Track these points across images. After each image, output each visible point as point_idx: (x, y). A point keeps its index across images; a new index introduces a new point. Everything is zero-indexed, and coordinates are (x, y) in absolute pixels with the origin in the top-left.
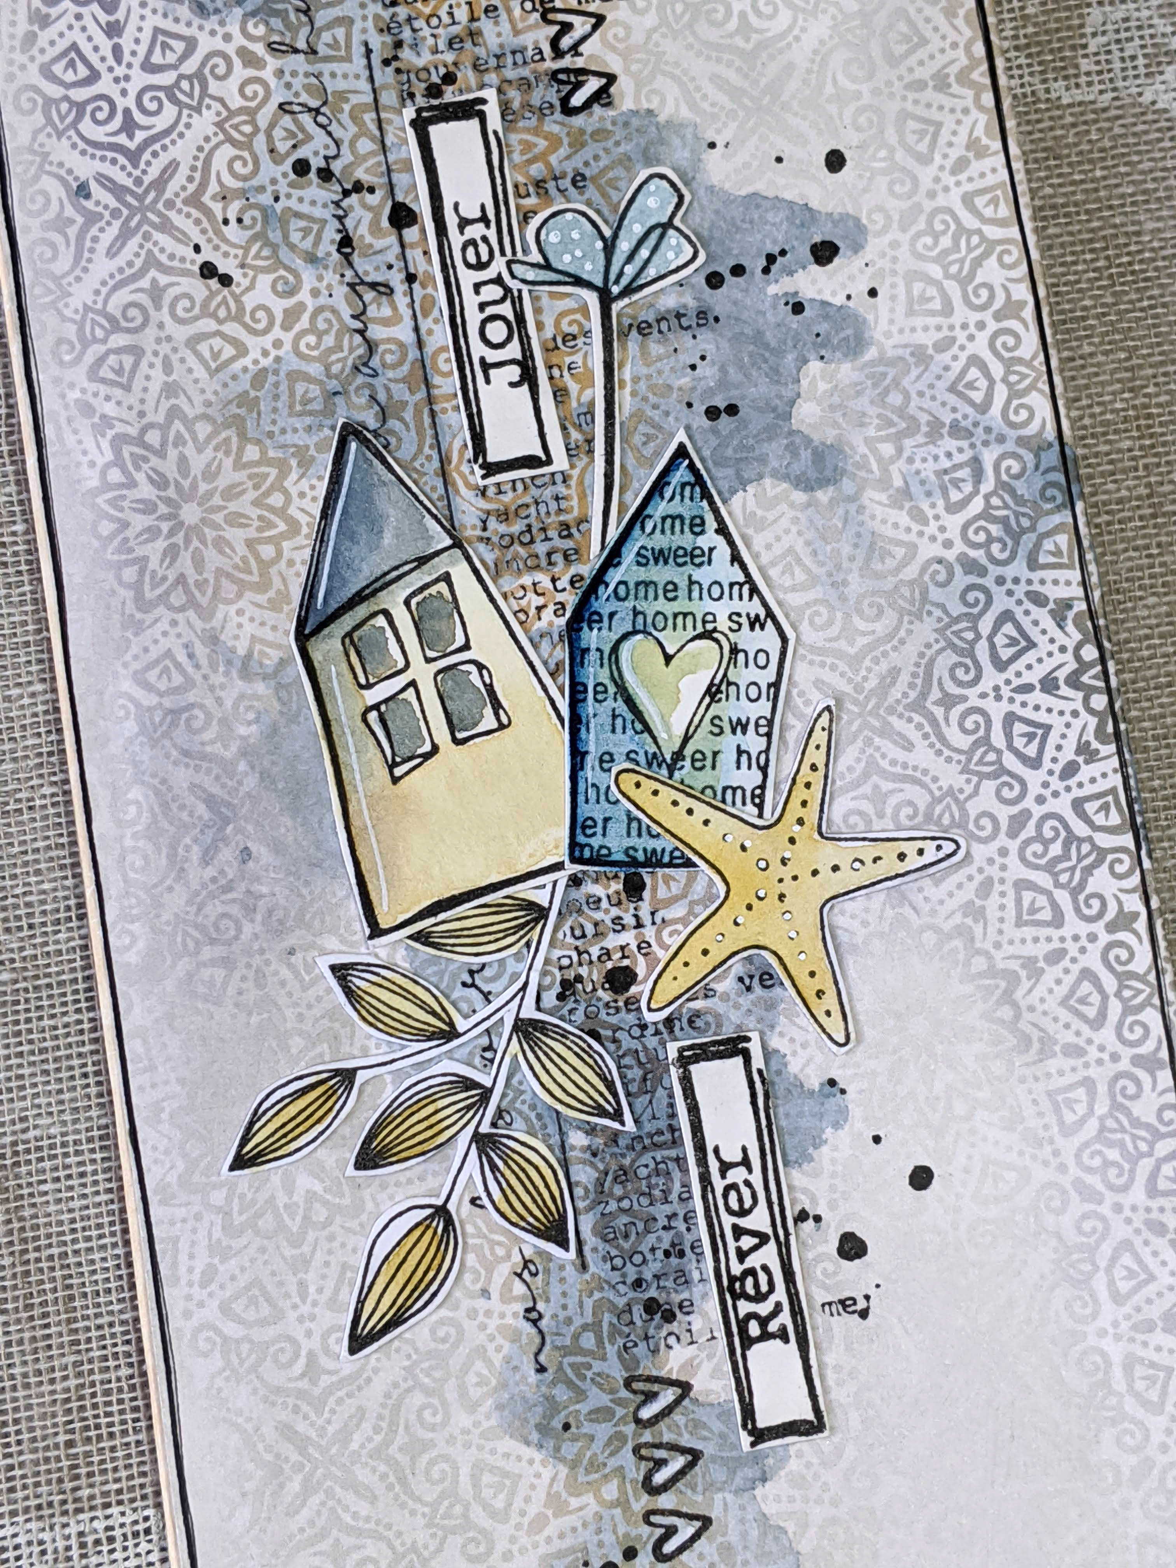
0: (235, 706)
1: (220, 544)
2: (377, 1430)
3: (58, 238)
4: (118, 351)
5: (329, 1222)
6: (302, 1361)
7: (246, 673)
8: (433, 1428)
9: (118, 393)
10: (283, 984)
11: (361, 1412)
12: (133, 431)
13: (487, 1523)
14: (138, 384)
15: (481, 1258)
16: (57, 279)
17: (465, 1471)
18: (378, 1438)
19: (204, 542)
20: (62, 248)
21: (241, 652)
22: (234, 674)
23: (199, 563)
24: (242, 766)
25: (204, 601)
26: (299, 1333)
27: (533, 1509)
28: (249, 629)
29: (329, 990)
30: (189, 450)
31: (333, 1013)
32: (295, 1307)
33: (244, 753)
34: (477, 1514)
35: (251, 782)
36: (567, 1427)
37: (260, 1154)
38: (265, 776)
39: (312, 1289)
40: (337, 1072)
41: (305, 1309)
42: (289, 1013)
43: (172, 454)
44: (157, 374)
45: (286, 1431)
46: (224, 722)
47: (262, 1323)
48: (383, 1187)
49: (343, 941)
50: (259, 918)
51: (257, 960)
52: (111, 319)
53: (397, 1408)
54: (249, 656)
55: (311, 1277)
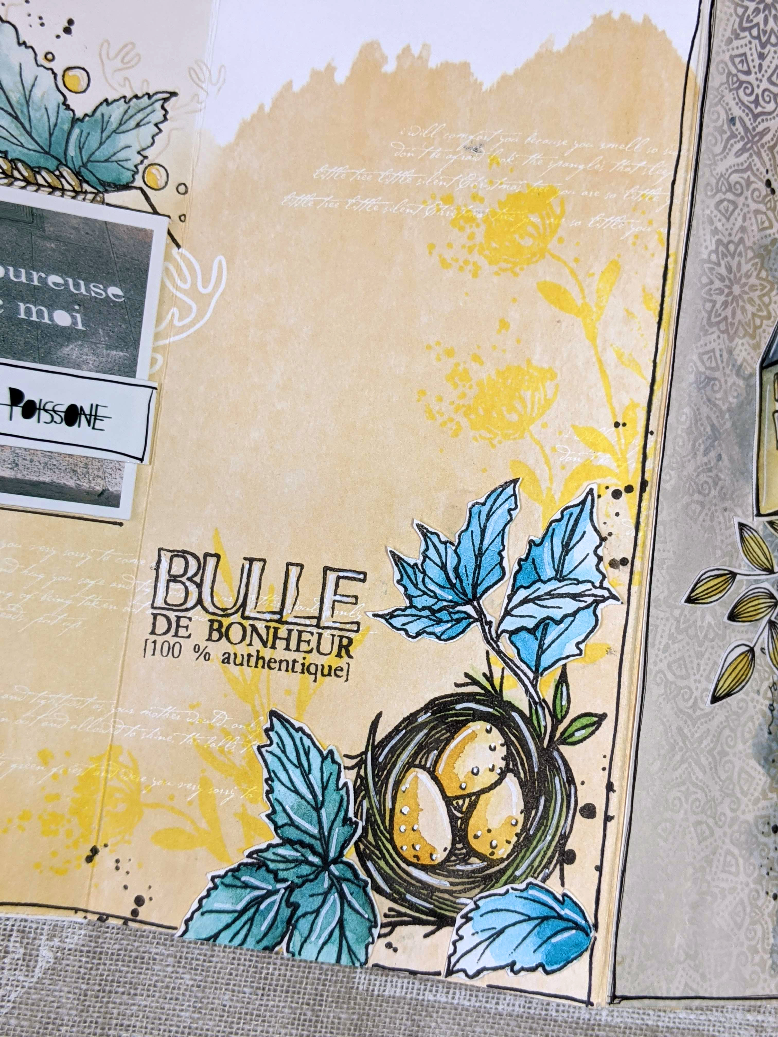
0: (731, 387)
1: (743, 310)
2: (712, 741)
3: (719, 137)
4: (729, 201)
5: (712, 640)
6: (692, 701)
7: (738, 374)
8: (730, 747)
9: (724, 220)
10: (720, 523)
11: (709, 730)
12: (725, 241)
13: (739, 795)
14: (732, 220)
15: (760, 675)
16: (715, 156)
17: (737, 770)
18: (712, 745)
19: (738, 306)
20: (719, 142)
21: (739, 363)
22: (734, 372)
23: (734, 314)
24: (727, 416)
25: (732, 332)
26: (693, 687)
27: (756, 794)
28: (744, 354)
29: (734, 533)
30: (743, 261)
31: (733, 544)
32: (694, 674)
33: (729, 410)
34: (737, 790)
35: (728, 425)
36: (773, 761)
37: (697, 599)
38: (734, 424)
39: (702, 668)
40: (731, 572)
41: (698, 677)
42: (719, 538)
43: (737, 259)
44: (740, 219)
45: (680, 730)
46: (726, 392)
47: (682, 677)
48: (734, 631)
49: (743, 513)
50: (718, 489)
51: (713, 508)
52: (730, 185)
53: (720, 733)
54: (741, 366)
55: (702, 663)
